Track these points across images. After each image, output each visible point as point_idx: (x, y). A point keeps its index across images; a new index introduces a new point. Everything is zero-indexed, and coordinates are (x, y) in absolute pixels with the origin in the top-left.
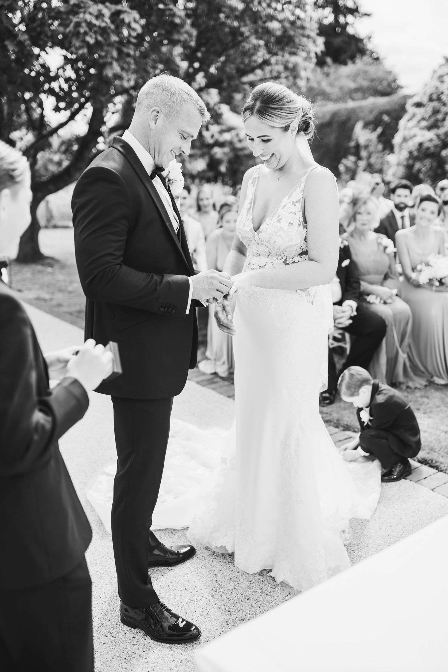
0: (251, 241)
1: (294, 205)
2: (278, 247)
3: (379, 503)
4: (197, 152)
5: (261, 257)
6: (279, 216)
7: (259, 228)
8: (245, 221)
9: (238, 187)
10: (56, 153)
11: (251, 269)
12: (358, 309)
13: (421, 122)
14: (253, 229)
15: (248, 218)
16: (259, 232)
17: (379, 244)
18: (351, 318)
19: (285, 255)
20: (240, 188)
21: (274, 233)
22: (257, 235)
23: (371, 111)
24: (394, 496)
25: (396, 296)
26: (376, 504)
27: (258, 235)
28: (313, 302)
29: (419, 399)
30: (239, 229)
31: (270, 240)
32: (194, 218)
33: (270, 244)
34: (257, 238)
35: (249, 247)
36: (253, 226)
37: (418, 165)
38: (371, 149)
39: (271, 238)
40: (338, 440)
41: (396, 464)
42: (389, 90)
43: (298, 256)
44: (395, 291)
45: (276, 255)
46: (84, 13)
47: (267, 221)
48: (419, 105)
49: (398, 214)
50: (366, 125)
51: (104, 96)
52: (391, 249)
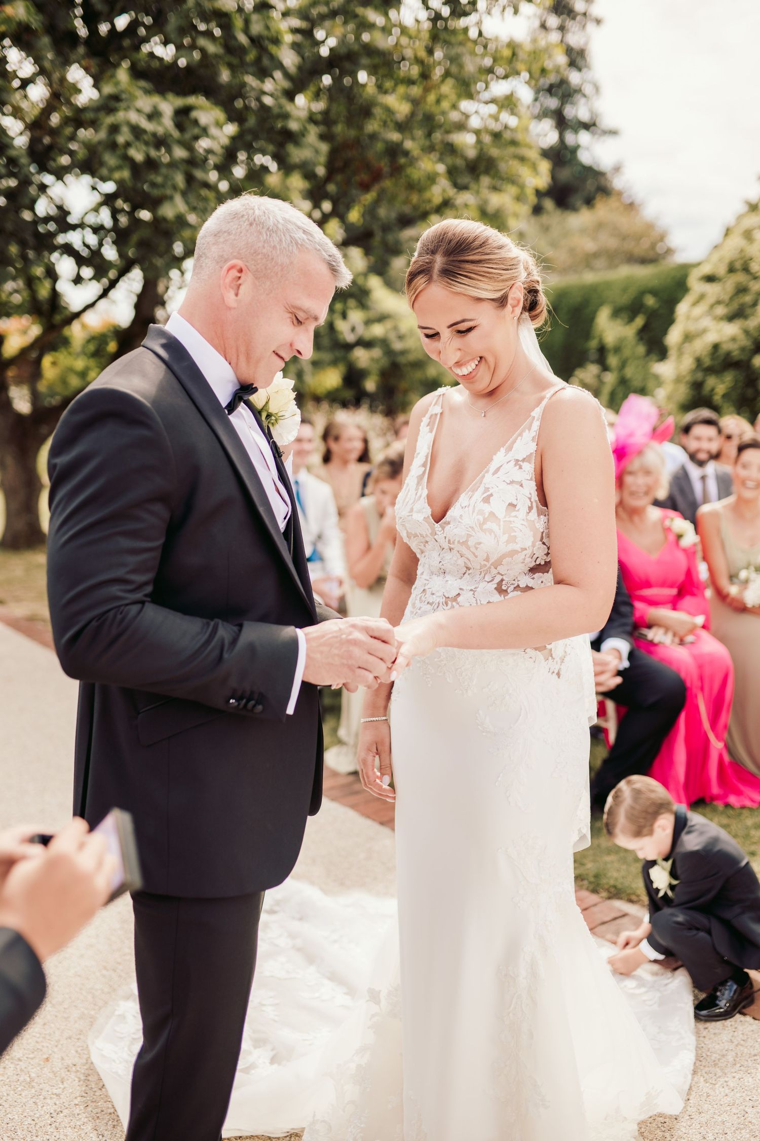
0: (427, 542)
1: (518, 467)
2: (486, 555)
3: (695, 1072)
4: (326, 356)
5: (448, 577)
6: (487, 489)
7: (443, 515)
8: (414, 501)
9: (401, 419)
10: (77, 355)
11: (426, 602)
12: (631, 656)
13: (715, 306)
14: (431, 518)
15: (419, 494)
16: (445, 523)
17: (668, 530)
18: (619, 673)
19: (499, 573)
20: (406, 423)
21: (476, 526)
22: (440, 529)
23: (625, 290)
24: (723, 1056)
25: (702, 629)
26: (690, 1077)
27: (443, 530)
28: (561, 673)
29: (753, 832)
30: (401, 518)
31: (467, 541)
32: (319, 477)
33: (468, 548)
34: (440, 537)
35: (423, 555)
36: (430, 510)
37: (711, 381)
38: (627, 352)
39: (469, 536)
40: (599, 922)
41: (723, 983)
42: (651, 254)
43: (527, 575)
44: (700, 620)
45: (481, 572)
46: (127, 109)
47: (463, 499)
48: (710, 279)
49: (695, 472)
50: (616, 313)
51: (161, 256)
52: (690, 538)
